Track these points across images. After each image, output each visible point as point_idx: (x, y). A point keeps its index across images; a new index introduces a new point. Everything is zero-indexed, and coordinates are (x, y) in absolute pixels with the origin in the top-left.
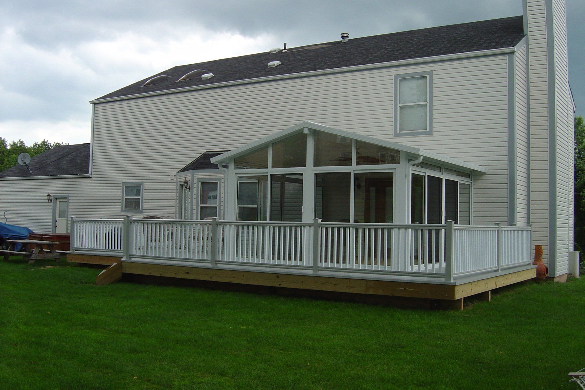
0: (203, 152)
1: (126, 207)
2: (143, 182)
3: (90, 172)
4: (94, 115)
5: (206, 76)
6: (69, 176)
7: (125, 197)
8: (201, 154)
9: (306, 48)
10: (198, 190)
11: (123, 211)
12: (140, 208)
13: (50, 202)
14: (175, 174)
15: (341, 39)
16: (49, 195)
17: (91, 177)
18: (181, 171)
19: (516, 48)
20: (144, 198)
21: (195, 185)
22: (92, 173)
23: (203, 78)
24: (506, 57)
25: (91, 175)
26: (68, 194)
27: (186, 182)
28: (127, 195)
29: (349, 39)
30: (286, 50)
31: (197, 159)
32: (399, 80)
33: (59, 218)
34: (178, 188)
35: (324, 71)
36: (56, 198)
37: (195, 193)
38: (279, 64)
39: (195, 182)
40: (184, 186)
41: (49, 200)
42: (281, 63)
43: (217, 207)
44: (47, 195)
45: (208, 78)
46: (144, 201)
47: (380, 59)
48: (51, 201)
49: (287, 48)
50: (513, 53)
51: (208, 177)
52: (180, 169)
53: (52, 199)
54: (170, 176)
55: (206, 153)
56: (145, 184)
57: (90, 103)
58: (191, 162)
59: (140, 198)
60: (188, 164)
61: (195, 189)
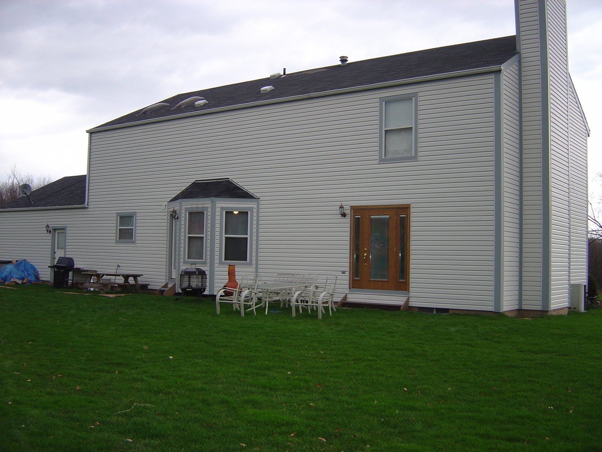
0: (193, 181)
1: (120, 238)
2: (136, 212)
3: (86, 203)
4: (90, 145)
5: (199, 103)
6: (66, 206)
7: (119, 228)
8: (191, 183)
9: (305, 73)
10: (185, 219)
11: (117, 242)
12: (132, 239)
13: (48, 233)
14: (166, 203)
15: (340, 63)
16: (48, 226)
17: (88, 208)
18: (171, 201)
19: (502, 67)
20: (137, 228)
21: (183, 215)
22: (88, 203)
23: (196, 105)
24: (493, 76)
25: (87, 206)
26: (66, 225)
27: (174, 212)
28: (121, 225)
29: (347, 62)
30: (285, 76)
31: (187, 188)
32: (384, 103)
33: (58, 249)
34: (169, 218)
35: (309, 95)
36: (55, 230)
37: (183, 223)
38: (272, 89)
39: (183, 211)
40: (174, 216)
41: (47, 231)
42: (274, 88)
43: (203, 237)
44: (46, 226)
45: (201, 105)
46: (137, 231)
47: (367, 82)
48: (50, 232)
49: (286, 73)
50: (500, 71)
51: (195, 206)
52: (171, 199)
53: (51, 230)
54: (161, 205)
55: (196, 182)
56: (138, 215)
57: (87, 132)
58: (181, 191)
59: (133, 229)
60: (178, 193)
61: (183, 219)
